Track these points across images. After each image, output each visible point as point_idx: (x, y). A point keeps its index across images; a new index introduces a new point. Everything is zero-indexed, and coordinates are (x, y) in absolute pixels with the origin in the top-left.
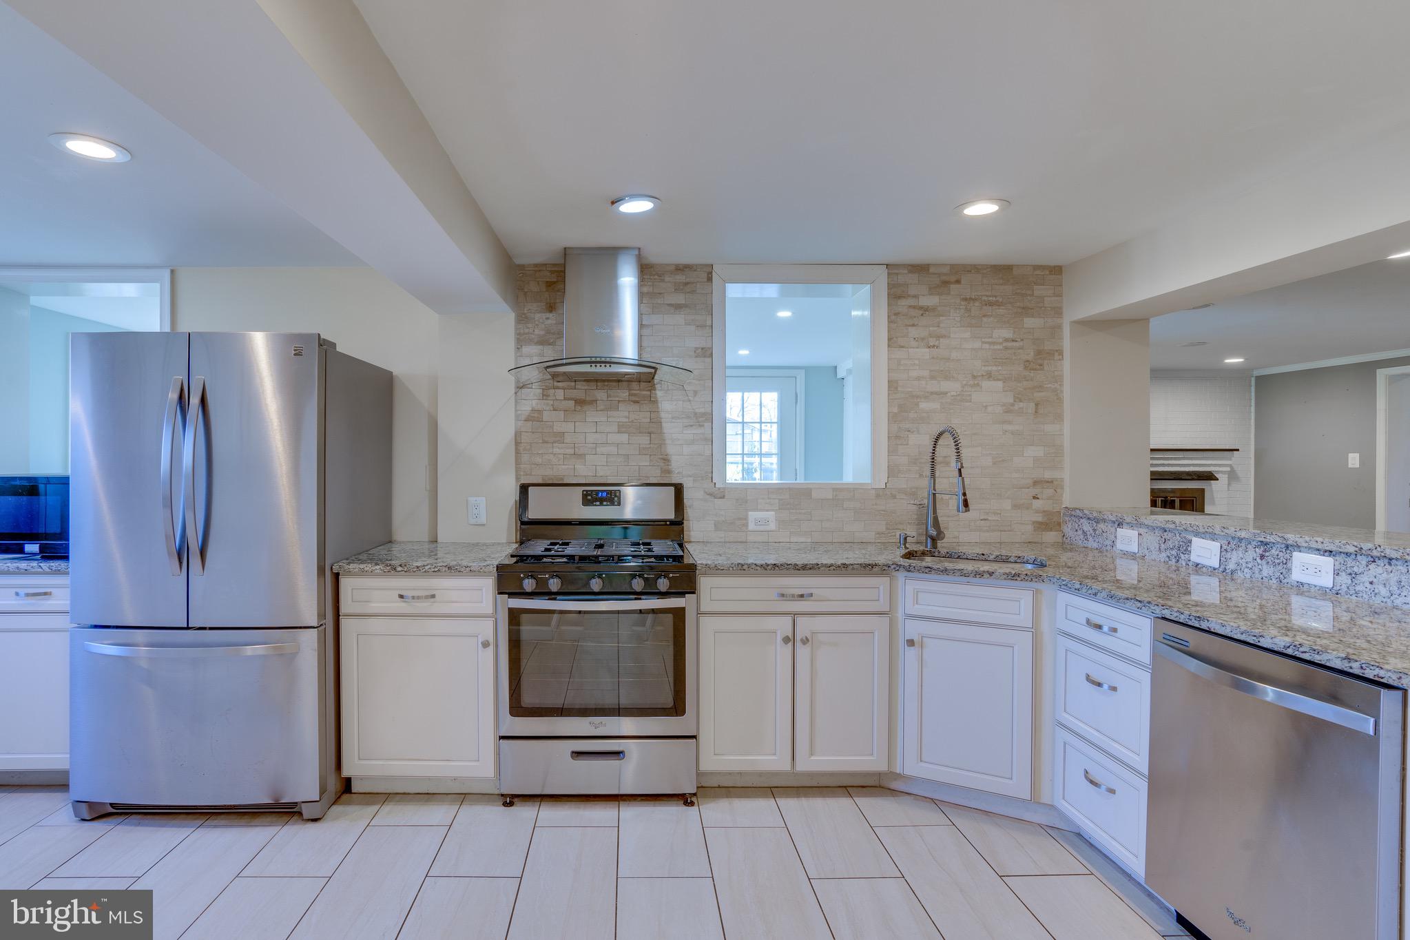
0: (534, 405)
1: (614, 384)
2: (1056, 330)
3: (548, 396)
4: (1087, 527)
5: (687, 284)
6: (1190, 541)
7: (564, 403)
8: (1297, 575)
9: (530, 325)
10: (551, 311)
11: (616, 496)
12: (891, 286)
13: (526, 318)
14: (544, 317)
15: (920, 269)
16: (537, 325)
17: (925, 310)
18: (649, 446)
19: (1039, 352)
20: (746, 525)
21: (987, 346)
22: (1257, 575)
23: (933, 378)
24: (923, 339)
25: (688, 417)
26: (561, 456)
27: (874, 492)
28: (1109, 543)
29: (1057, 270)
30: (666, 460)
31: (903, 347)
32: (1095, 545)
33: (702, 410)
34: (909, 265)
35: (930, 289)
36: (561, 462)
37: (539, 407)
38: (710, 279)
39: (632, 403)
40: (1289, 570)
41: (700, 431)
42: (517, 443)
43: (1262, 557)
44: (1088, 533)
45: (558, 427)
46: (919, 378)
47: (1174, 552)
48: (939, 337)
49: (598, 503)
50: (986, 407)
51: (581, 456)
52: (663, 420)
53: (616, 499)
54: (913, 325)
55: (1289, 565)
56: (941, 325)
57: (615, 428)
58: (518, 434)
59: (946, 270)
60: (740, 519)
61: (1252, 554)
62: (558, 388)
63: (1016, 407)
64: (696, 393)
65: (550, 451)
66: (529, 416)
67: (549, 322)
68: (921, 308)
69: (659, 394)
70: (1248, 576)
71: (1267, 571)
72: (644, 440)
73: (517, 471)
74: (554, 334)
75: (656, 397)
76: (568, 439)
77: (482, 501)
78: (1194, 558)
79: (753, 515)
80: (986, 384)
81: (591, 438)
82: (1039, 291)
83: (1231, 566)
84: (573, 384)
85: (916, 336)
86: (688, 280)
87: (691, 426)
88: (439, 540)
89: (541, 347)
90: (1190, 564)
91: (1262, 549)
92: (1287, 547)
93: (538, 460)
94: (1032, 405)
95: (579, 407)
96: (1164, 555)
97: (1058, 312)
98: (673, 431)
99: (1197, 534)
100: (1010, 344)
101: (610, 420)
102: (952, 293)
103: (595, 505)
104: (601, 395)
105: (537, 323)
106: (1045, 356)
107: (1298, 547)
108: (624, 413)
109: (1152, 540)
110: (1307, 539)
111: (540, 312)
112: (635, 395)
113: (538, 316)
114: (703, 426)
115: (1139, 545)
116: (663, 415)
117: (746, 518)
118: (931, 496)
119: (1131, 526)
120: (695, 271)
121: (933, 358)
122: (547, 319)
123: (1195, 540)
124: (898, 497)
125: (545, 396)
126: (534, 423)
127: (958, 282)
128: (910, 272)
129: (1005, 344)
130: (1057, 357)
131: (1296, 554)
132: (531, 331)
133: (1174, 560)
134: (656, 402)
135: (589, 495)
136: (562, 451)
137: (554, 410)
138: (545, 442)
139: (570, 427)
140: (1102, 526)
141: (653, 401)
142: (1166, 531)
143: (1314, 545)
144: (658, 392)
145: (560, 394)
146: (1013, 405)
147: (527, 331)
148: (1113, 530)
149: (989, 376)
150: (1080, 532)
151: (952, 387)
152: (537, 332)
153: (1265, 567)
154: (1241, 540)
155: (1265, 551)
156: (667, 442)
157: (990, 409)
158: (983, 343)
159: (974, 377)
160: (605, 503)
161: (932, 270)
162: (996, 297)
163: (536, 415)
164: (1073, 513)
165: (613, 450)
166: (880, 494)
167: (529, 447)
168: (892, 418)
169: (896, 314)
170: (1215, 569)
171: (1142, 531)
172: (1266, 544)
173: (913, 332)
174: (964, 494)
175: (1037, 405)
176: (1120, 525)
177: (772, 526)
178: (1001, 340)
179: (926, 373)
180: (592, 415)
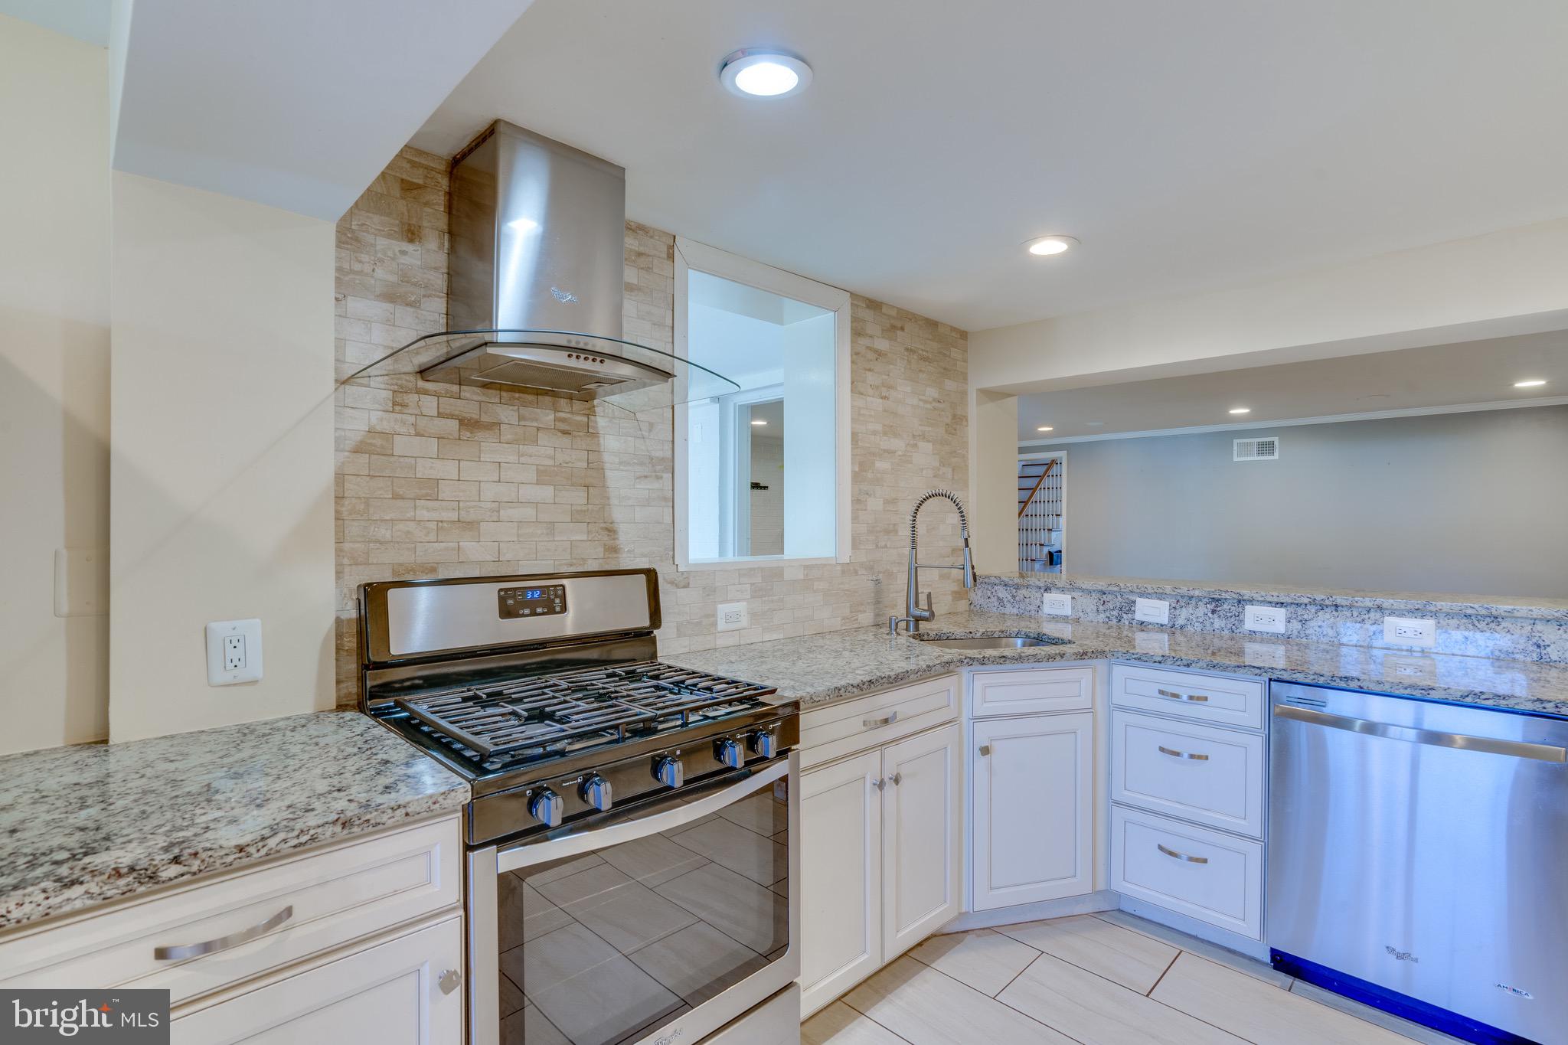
0: (374, 421)
1: (530, 398)
2: (964, 394)
3: (404, 405)
4: (1002, 593)
5: (640, 254)
6: (1134, 602)
7: (438, 421)
8: (1249, 625)
9: (365, 257)
10: (411, 241)
11: (556, 596)
12: (855, 319)
13: (357, 240)
14: (397, 249)
15: (874, 305)
16: (381, 261)
17: (879, 354)
18: (585, 508)
19: (954, 417)
20: (715, 624)
21: (921, 404)
22: (1208, 627)
23: (885, 434)
24: (877, 387)
25: (642, 464)
26: (433, 525)
27: (839, 568)
28: (1033, 608)
29: (964, 335)
30: (611, 531)
31: (862, 394)
32: (1015, 611)
33: (659, 454)
34: (868, 299)
35: (883, 330)
36: (432, 537)
37: (385, 427)
38: (671, 257)
39: (560, 434)
40: (1242, 621)
41: (656, 485)
42: (339, 498)
43: (1213, 612)
44: (1005, 600)
45: (426, 469)
46: (874, 433)
47: (1115, 613)
48: (890, 387)
49: (527, 611)
50: (922, 469)
51: (469, 526)
52: (607, 466)
53: (557, 601)
54: (870, 370)
55: (1241, 617)
56: (891, 374)
57: (532, 476)
58: (340, 478)
59: (894, 313)
60: (707, 616)
61: (1202, 609)
62: (426, 392)
63: (941, 473)
64: (651, 425)
65: (410, 514)
66: (361, 442)
67: (405, 260)
68: (876, 351)
69: (601, 422)
70: (1199, 629)
71: (1218, 623)
72: (578, 497)
73: (337, 556)
74: (416, 285)
75: (595, 428)
76: (446, 491)
77: (253, 629)
78: (1138, 616)
79: (723, 609)
80: (921, 444)
81: (490, 492)
82: (955, 353)
83: (1181, 621)
84: (455, 388)
85: (872, 383)
86: (642, 249)
87: (646, 477)
88: (114, 739)
89: (389, 306)
90: (1134, 622)
91: (1214, 604)
92: (1239, 602)
93: (384, 532)
94: (950, 470)
95: (468, 434)
96: (1102, 617)
97: (964, 377)
98: (619, 481)
99: (1141, 595)
100: (938, 405)
101: (523, 459)
102: (898, 340)
103: (523, 615)
104: (507, 414)
105: (380, 255)
106: (958, 420)
107: (1251, 601)
108: (549, 449)
109: (1089, 603)
110: (1263, 594)
111: (389, 236)
112: (563, 420)
113: (382, 243)
114: (661, 477)
115: (1073, 608)
116: (606, 457)
117: (714, 615)
118: (913, 571)
119: (1062, 590)
120: (651, 237)
121: (885, 411)
122: (403, 253)
123: (1138, 600)
124: (860, 573)
125: (397, 405)
126: (374, 457)
127: (902, 329)
128: (868, 307)
129: (934, 404)
130: (965, 423)
131: (1248, 608)
132: (368, 269)
133: (1115, 621)
134: (595, 435)
135: (510, 597)
136: (435, 516)
137: (417, 434)
138: (396, 497)
139: (448, 469)
140: (1023, 592)
141: (590, 432)
142: (1105, 594)
143: (1270, 599)
144: (598, 419)
145: (430, 404)
146: (939, 470)
147: (357, 267)
148: (1038, 595)
149: (923, 437)
150: (994, 599)
151: (898, 444)
152: (380, 273)
153: (1217, 620)
154: (1191, 598)
155: (1217, 606)
156: (614, 501)
157: (924, 472)
158: (920, 400)
159: (914, 436)
160: (539, 610)
161: (884, 310)
162: (927, 352)
163: (378, 442)
164: (986, 580)
165: (529, 513)
166: (848, 569)
167: (362, 507)
168: (857, 477)
169: (857, 354)
170: (1162, 625)
171: (1075, 594)
172: (1218, 600)
173: (871, 378)
174: (973, 568)
175: (953, 470)
176: (1047, 589)
177: (744, 622)
178: (931, 399)
179: (879, 427)
180: (491, 449)
